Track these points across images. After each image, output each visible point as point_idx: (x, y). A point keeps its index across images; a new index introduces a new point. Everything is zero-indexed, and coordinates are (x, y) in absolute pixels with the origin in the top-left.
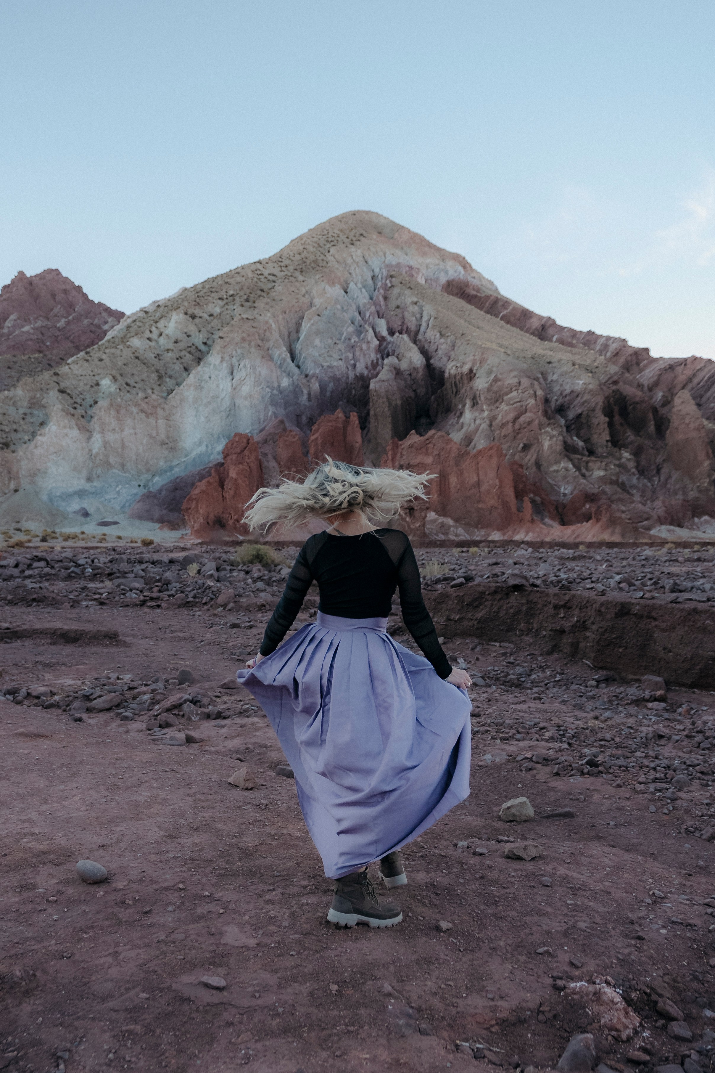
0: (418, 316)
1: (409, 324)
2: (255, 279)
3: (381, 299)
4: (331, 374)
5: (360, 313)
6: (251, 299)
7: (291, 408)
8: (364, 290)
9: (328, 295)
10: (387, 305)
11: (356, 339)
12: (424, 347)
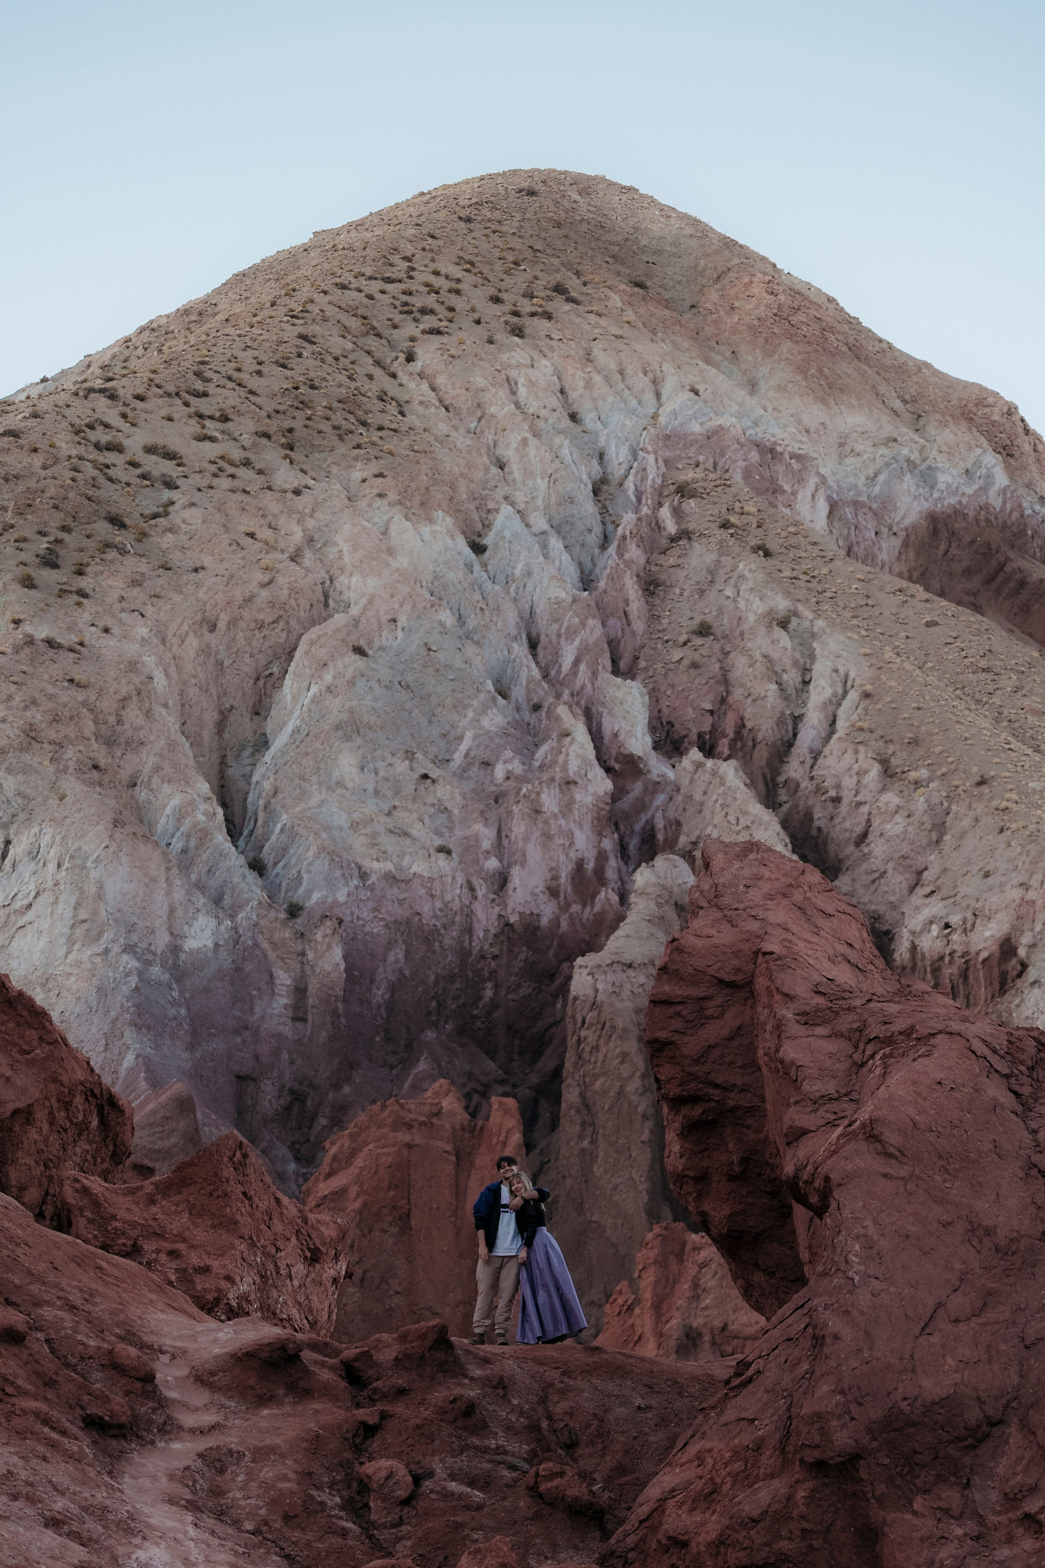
0: (792, 677)
1: (749, 712)
2: (90, 471)
3: (632, 589)
4: (402, 913)
5: (533, 645)
6: (69, 556)
7: (218, 1045)
8: (555, 543)
9: (402, 562)
10: (653, 618)
11: (517, 767)
12: (808, 816)
